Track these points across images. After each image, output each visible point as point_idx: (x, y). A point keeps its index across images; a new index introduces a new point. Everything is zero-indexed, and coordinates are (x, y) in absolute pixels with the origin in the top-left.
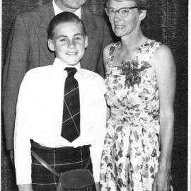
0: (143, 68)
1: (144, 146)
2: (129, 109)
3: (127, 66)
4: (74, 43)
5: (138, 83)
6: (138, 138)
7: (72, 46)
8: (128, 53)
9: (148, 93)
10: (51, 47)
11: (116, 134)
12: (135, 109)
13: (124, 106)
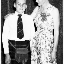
0: (48, 16)
1: (45, 41)
2: (42, 29)
3: (42, 14)
4: (23, 6)
5: (46, 20)
6: (44, 39)
7: (22, 7)
8: (44, 9)
9: (49, 24)
10: (15, 6)
11: (37, 37)
12: (44, 29)
13: (40, 27)
